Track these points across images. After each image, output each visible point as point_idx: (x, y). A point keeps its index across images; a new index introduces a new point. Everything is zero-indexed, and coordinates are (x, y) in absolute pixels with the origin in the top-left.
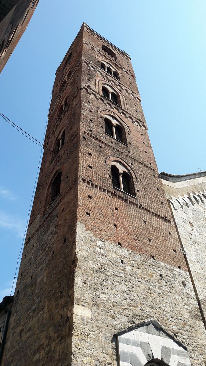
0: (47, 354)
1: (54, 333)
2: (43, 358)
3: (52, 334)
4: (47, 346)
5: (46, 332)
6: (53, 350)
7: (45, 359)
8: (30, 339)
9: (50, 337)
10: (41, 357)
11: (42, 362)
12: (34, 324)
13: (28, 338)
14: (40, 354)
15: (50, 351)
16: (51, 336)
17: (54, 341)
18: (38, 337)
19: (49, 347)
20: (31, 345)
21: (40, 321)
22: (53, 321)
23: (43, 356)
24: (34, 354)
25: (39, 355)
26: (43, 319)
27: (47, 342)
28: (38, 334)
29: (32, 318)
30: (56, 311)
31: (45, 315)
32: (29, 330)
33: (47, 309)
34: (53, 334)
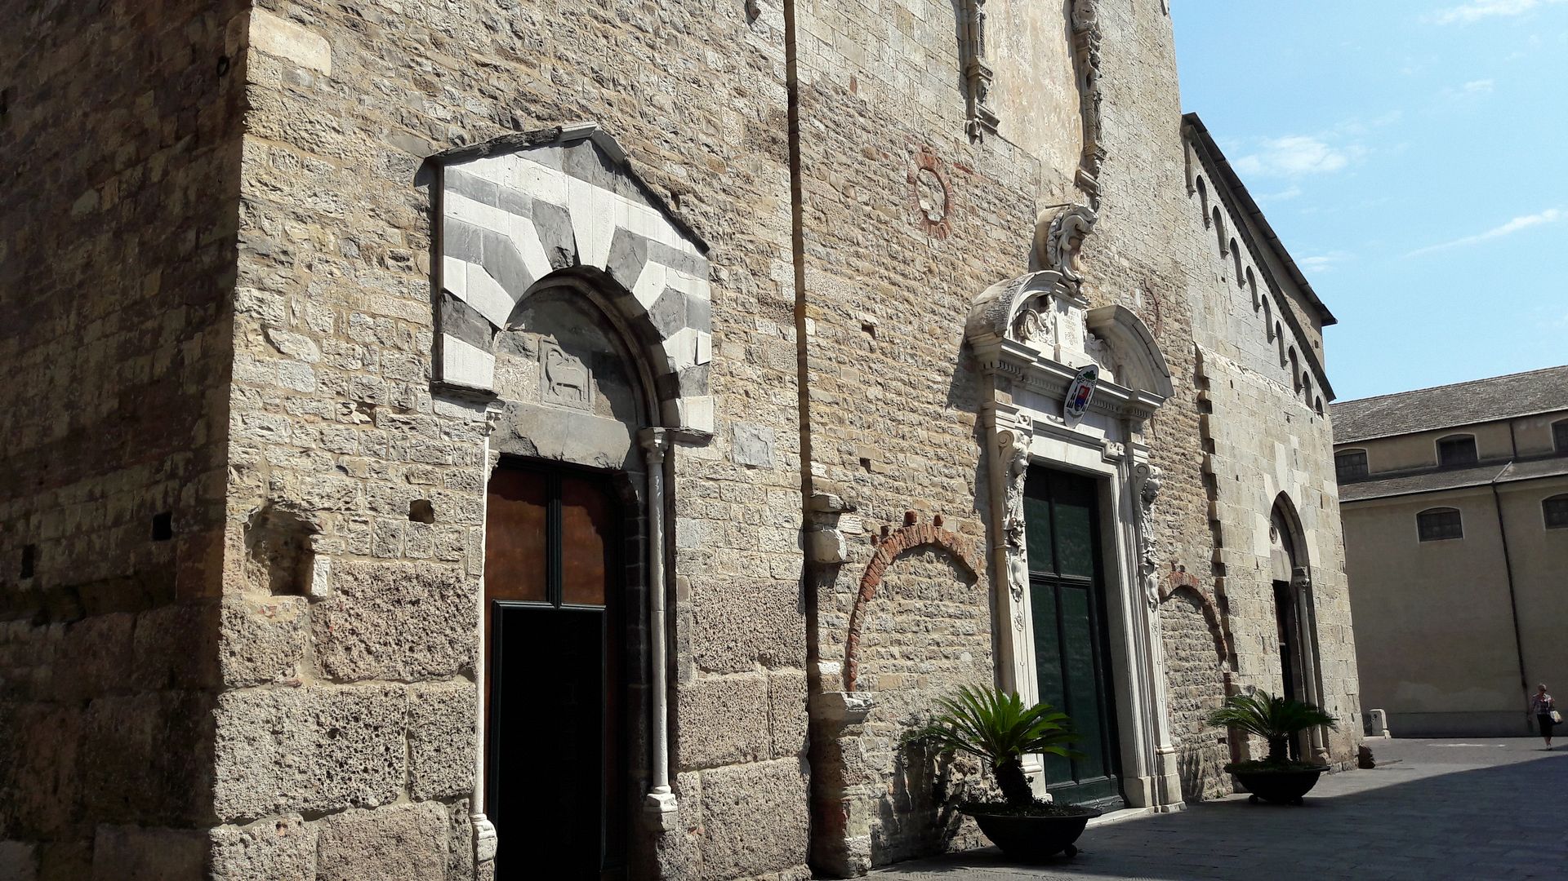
0: (133, 195)
1: (162, 118)
2: (114, 207)
3: (151, 121)
4: (131, 163)
5: (124, 111)
6: (160, 182)
7: (126, 212)
8: (51, 130)
9: (144, 132)
10: (107, 206)
11: (114, 224)
12: (64, 72)
13: (40, 127)
14: (99, 191)
15: (144, 183)
16: (146, 126)
17: (161, 147)
18: (89, 127)
19: (139, 169)
20: (56, 155)
21: (93, 60)
22: (154, 69)
23: (117, 200)
24: (74, 191)
25: (96, 195)
26: (106, 53)
27: (130, 148)
28: (86, 115)
29: (54, 45)
30: (169, 27)
31: (115, 41)
32: (44, 95)
33: (126, 13)
34: (156, 120)
